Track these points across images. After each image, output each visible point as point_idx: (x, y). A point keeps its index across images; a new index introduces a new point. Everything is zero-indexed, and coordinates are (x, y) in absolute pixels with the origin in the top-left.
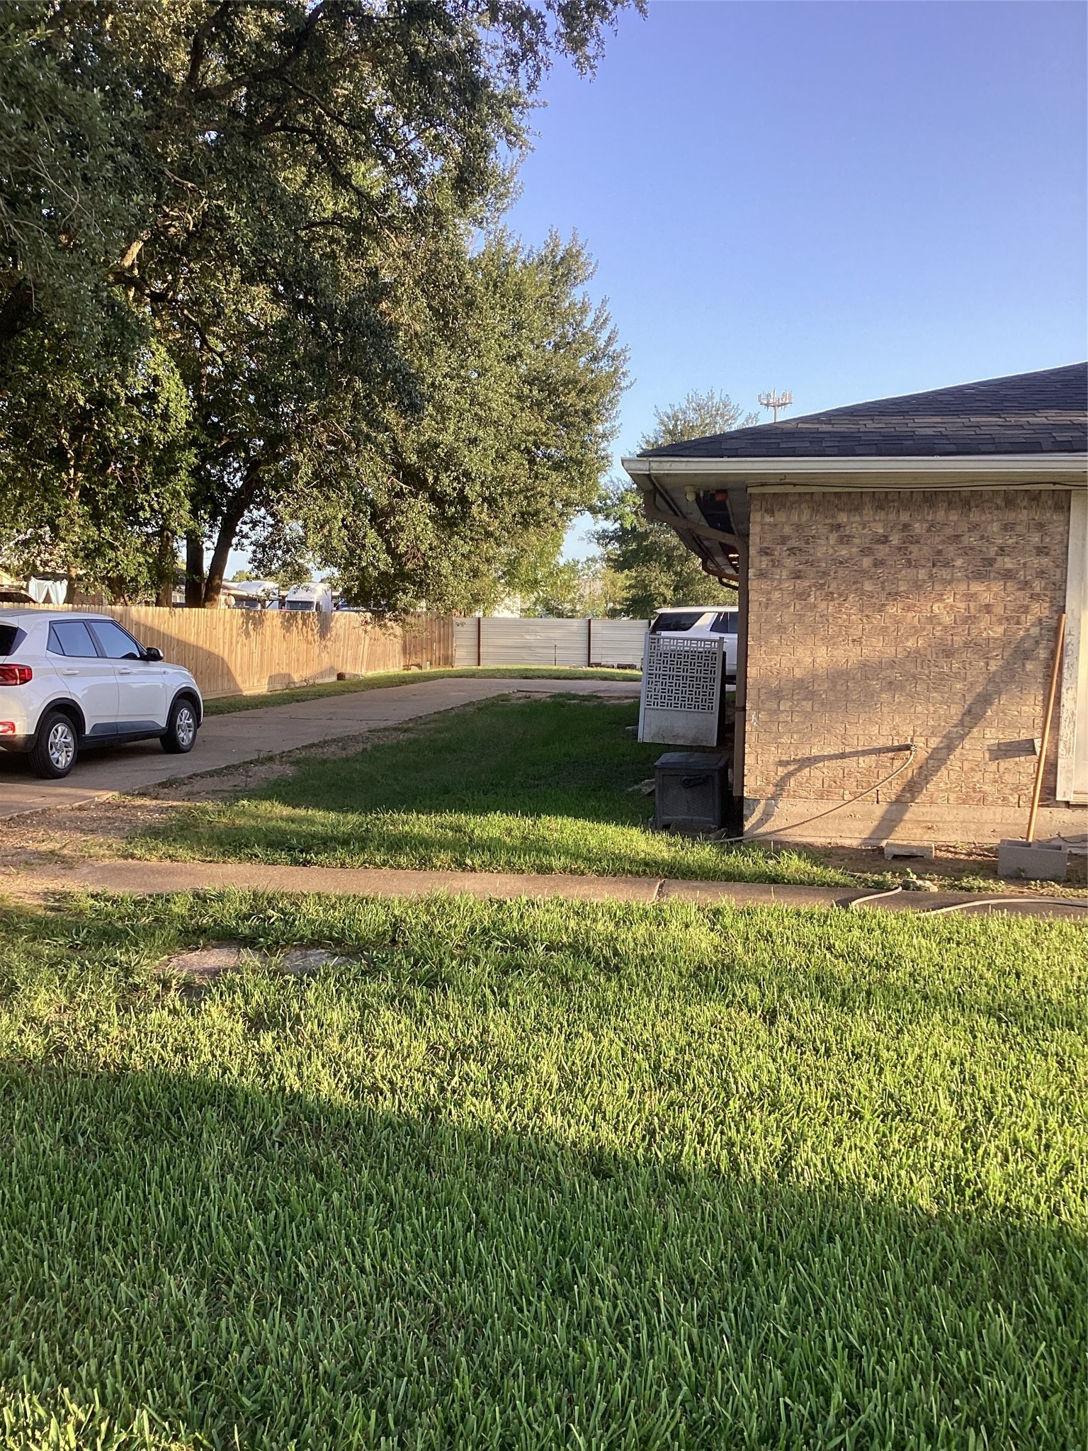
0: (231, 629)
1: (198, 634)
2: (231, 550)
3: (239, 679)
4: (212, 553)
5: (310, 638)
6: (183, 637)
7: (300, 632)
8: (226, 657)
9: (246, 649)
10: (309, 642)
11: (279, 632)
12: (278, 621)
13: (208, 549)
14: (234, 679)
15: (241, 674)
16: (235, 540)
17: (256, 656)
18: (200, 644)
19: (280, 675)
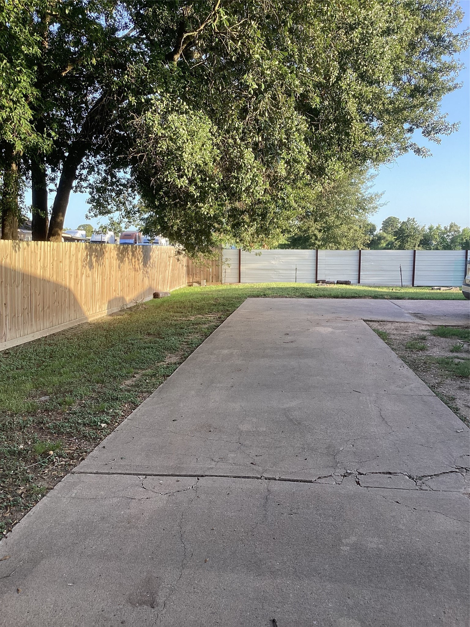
0: (77, 262)
1: (44, 268)
2: (72, 191)
3: (84, 308)
4: (55, 194)
5: (137, 266)
6: (30, 270)
7: (130, 261)
8: (72, 287)
9: (90, 280)
10: (136, 270)
11: (115, 263)
12: (114, 253)
13: (51, 190)
14: (80, 308)
15: (86, 303)
16: (75, 183)
17: (98, 285)
18: (48, 275)
19: (116, 298)
